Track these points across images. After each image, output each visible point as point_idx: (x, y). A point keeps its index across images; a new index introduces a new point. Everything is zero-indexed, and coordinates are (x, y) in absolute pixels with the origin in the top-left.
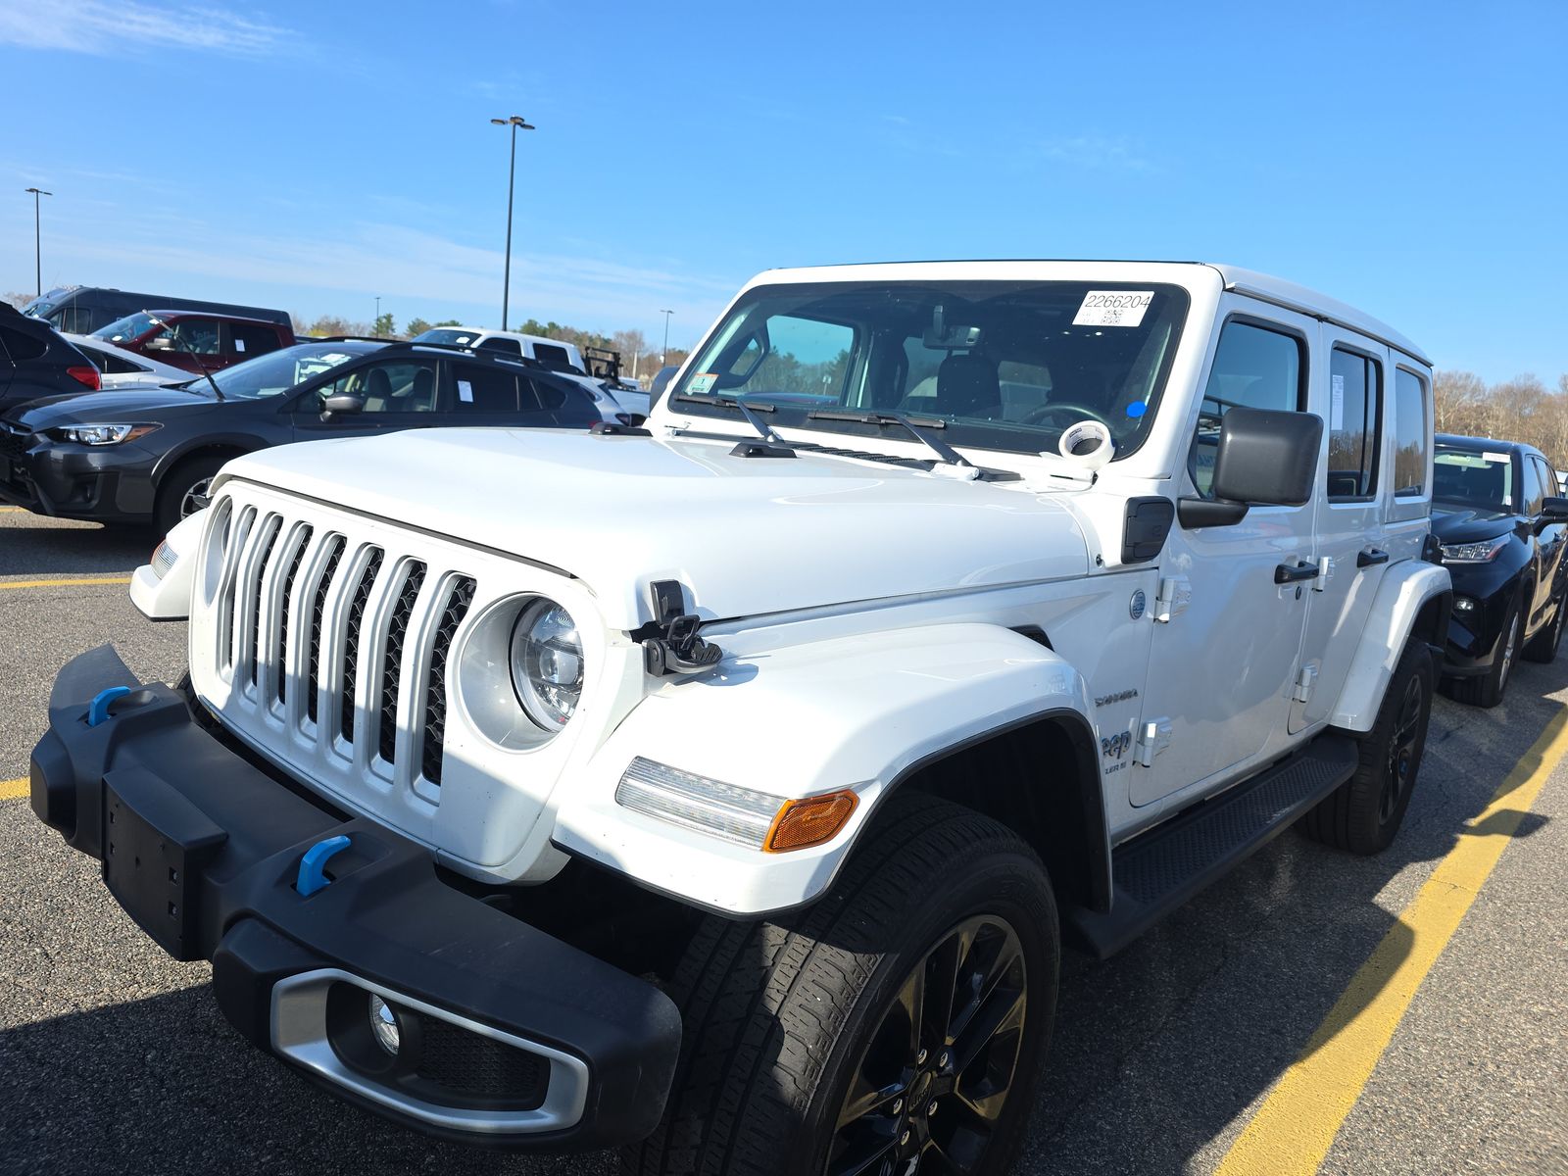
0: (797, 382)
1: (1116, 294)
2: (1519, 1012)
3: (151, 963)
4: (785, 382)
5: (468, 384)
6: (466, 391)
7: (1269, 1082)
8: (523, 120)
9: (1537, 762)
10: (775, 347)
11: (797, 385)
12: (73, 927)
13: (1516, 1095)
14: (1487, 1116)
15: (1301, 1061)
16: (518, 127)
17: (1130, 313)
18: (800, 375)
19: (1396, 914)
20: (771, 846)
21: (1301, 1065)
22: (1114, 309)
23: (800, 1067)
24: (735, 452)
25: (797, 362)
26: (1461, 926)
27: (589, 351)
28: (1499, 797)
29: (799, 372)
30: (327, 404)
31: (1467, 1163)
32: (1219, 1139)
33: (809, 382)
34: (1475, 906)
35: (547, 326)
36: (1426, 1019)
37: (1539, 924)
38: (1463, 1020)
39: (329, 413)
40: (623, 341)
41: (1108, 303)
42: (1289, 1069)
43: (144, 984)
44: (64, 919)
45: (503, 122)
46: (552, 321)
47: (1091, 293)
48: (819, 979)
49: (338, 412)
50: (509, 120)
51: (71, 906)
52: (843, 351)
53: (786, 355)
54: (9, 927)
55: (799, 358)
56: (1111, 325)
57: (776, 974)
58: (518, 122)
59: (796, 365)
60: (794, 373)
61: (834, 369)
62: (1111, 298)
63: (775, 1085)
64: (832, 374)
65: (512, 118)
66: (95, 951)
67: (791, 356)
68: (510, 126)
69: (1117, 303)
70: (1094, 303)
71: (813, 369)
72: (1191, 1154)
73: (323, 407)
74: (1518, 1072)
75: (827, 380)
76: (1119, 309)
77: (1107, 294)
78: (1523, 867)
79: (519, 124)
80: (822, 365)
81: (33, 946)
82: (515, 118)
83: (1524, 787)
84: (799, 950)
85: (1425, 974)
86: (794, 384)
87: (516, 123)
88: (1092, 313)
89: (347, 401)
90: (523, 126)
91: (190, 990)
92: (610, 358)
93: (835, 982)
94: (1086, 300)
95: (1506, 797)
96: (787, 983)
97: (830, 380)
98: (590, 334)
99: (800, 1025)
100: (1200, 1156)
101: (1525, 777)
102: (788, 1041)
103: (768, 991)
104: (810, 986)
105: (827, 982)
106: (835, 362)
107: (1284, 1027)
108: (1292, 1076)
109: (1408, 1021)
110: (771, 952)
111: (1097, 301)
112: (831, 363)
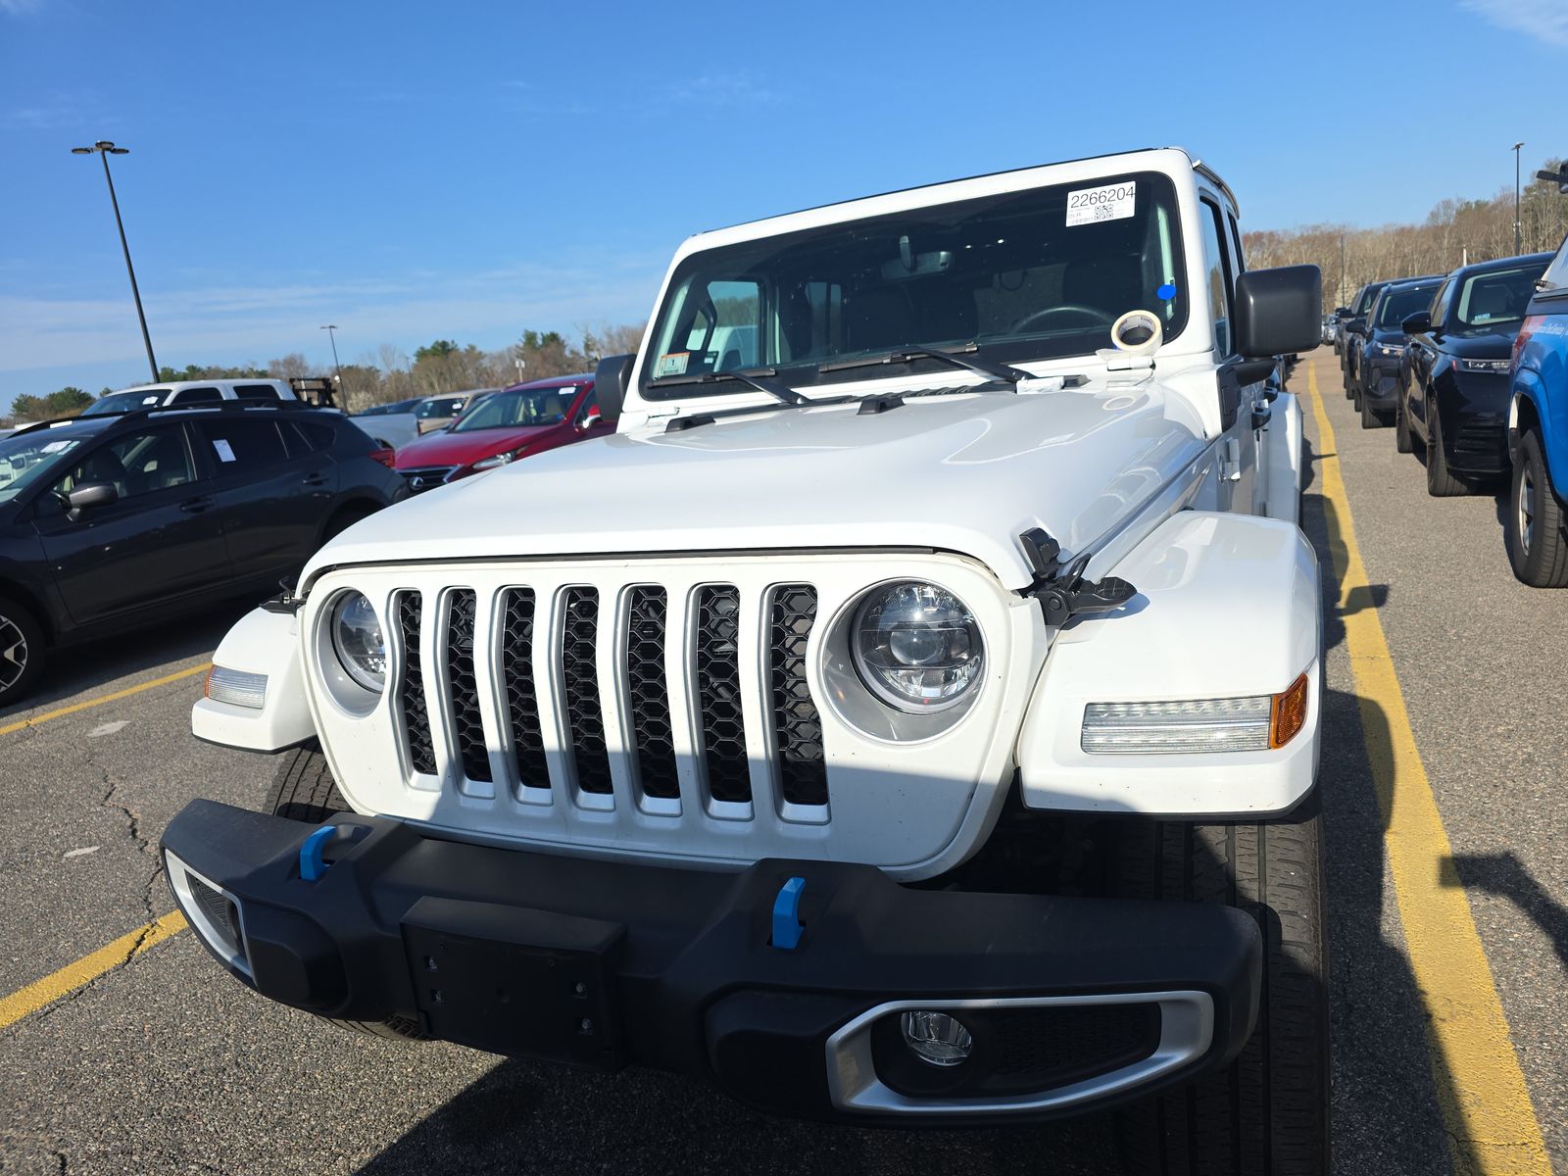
0: (487, 373)
1: (1098, 190)
2: (1492, 736)
3: (337, 1131)
4: (474, 375)
5: (225, 441)
6: (225, 452)
7: (1382, 853)
8: (113, 144)
9: (1343, 545)
10: (453, 342)
11: (488, 376)
12: (212, 1129)
13: (1541, 797)
14: (1538, 820)
15: (1388, 828)
16: (107, 153)
17: (1122, 205)
18: (488, 365)
19: (1353, 692)
20: (1277, 742)
21: (1390, 831)
22: (1102, 205)
23: (1305, 938)
24: (861, 411)
25: (480, 353)
26: (1401, 686)
27: (294, 383)
28: (1342, 580)
29: (486, 363)
30: (72, 501)
31: (1554, 859)
32: (1386, 908)
33: (500, 370)
34: (1397, 668)
35: (186, 371)
36: (1439, 763)
37: (1448, 667)
38: (1463, 755)
39: (77, 510)
40: (282, 369)
41: (1093, 200)
42: (1386, 837)
43: (349, 1152)
44: (192, 1126)
45: (87, 151)
46: (190, 364)
47: (1071, 195)
48: (1283, 857)
49: (87, 507)
50: (94, 146)
51: (188, 1110)
52: (526, 331)
53: (467, 348)
54: (136, 1158)
55: (480, 348)
56: (1106, 219)
57: (1238, 867)
58: (106, 147)
59: (481, 356)
60: (481, 365)
61: (522, 352)
62: (1094, 195)
63: (1290, 961)
64: (522, 357)
65: (97, 144)
66: (261, 1143)
67: (473, 348)
68: (98, 154)
69: (1103, 199)
70: (1079, 203)
71: (501, 357)
72: (1377, 928)
73: (67, 506)
74: (1528, 780)
75: (520, 364)
76: (1106, 204)
77: (1089, 191)
78: (1402, 628)
79: (108, 149)
80: (509, 350)
81: (184, 1166)
82: (101, 143)
83: (1350, 567)
84: (1249, 838)
85: (1410, 732)
86: (486, 376)
87: (104, 150)
88: (1080, 212)
89: (96, 491)
90: (114, 151)
91: (403, 1139)
92: (321, 385)
93: (1297, 854)
94: (1070, 203)
95: (1346, 579)
96: (1254, 870)
97: (523, 364)
98: (240, 370)
99: (1289, 902)
100: (1385, 927)
101: (1345, 560)
102: (1284, 920)
103: (1239, 884)
104: (1279, 865)
105: (1291, 856)
106: (521, 345)
107: (1355, 807)
108: (1391, 840)
109: (1431, 770)
110: (1221, 850)
111: (1081, 201)
112: (517, 346)
